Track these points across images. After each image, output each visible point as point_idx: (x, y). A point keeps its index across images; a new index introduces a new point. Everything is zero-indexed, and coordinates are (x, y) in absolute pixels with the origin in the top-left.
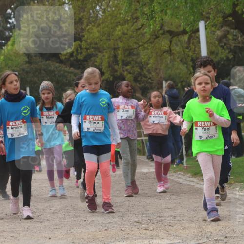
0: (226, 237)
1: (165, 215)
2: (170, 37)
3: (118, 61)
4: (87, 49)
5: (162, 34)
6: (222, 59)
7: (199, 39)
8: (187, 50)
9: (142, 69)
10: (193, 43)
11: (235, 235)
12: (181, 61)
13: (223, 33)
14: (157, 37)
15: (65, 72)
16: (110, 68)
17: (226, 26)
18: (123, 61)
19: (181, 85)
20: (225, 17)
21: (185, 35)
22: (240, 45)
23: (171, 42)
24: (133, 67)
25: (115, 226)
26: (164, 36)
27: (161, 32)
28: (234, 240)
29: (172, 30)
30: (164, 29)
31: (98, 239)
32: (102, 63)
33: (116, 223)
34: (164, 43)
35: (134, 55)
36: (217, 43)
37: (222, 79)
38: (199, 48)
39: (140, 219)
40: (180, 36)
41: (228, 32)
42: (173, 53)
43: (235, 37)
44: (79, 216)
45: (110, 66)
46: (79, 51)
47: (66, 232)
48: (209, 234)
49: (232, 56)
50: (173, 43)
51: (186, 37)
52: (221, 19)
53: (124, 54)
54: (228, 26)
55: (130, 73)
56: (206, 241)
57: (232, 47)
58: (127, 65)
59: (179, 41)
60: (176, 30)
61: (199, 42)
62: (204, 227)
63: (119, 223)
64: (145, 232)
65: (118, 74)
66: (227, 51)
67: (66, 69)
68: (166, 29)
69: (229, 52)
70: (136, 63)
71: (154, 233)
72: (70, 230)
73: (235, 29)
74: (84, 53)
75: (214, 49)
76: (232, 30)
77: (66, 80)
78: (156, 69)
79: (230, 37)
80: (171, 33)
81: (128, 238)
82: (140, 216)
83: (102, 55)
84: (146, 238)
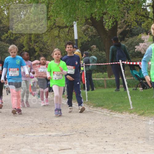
0: (85, 131)
1: (55, 120)
2: (59, 29)
3: (32, 41)
4: (16, 34)
5: (55, 28)
6: (85, 41)
7: (74, 30)
8: (68, 36)
9: (44, 45)
10: (70, 32)
11: (90, 130)
12: (64, 41)
13: (86, 28)
14: (52, 29)
15: (4, 45)
16: (28, 45)
17: (87, 24)
18: (34, 41)
19: (64, 54)
20: (87, 20)
21: (67, 28)
22: (94, 34)
23: (59, 31)
24: (39, 44)
25: (28, 125)
26: (56, 28)
27: (54, 26)
28: (90, 133)
29: (60, 25)
30: (56, 25)
31: (19, 132)
32: (23, 42)
33: (29, 124)
34: (56, 32)
35: (40, 38)
36: (83, 33)
37: (85, 51)
38: (74, 35)
39: (41, 122)
40: (64, 29)
41: (89, 28)
42: (60, 37)
43: (92, 30)
44: (9, 120)
45: (27, 43)
46: (11, 35)
47: (2, 129)
48: (77, 130)
49: (90, 40)
50: (60, 32)
51: (67, 29)
52: (84, 21)
53: (35, 37)
54: (89, 24)
55: (38, 47)
56: (75, 133)
57: (90, 35)
58: (36, 43)
59: (64, 31)
60: (62, 26)
61: (73, 32)
62: (74, 126)
63: (30, 124)
64: (44, 128)
65: (31, 47)
66: (88, 37)
67: (4, 44)
68: (57, 25)
69: (89, 37)
70: (41, 41)
71: (49, 129)
72: (5, 128)
73: (92, 26)
74: (14, 36)
75: (81, 36)
76: (90, 27)
77: (4, 50)
78: (52, 45)
79: (89, 30)
80: (59, 27)
81: (35, 132)
82: (41, 120)
83: (23, 37)
84: (44, 132)
